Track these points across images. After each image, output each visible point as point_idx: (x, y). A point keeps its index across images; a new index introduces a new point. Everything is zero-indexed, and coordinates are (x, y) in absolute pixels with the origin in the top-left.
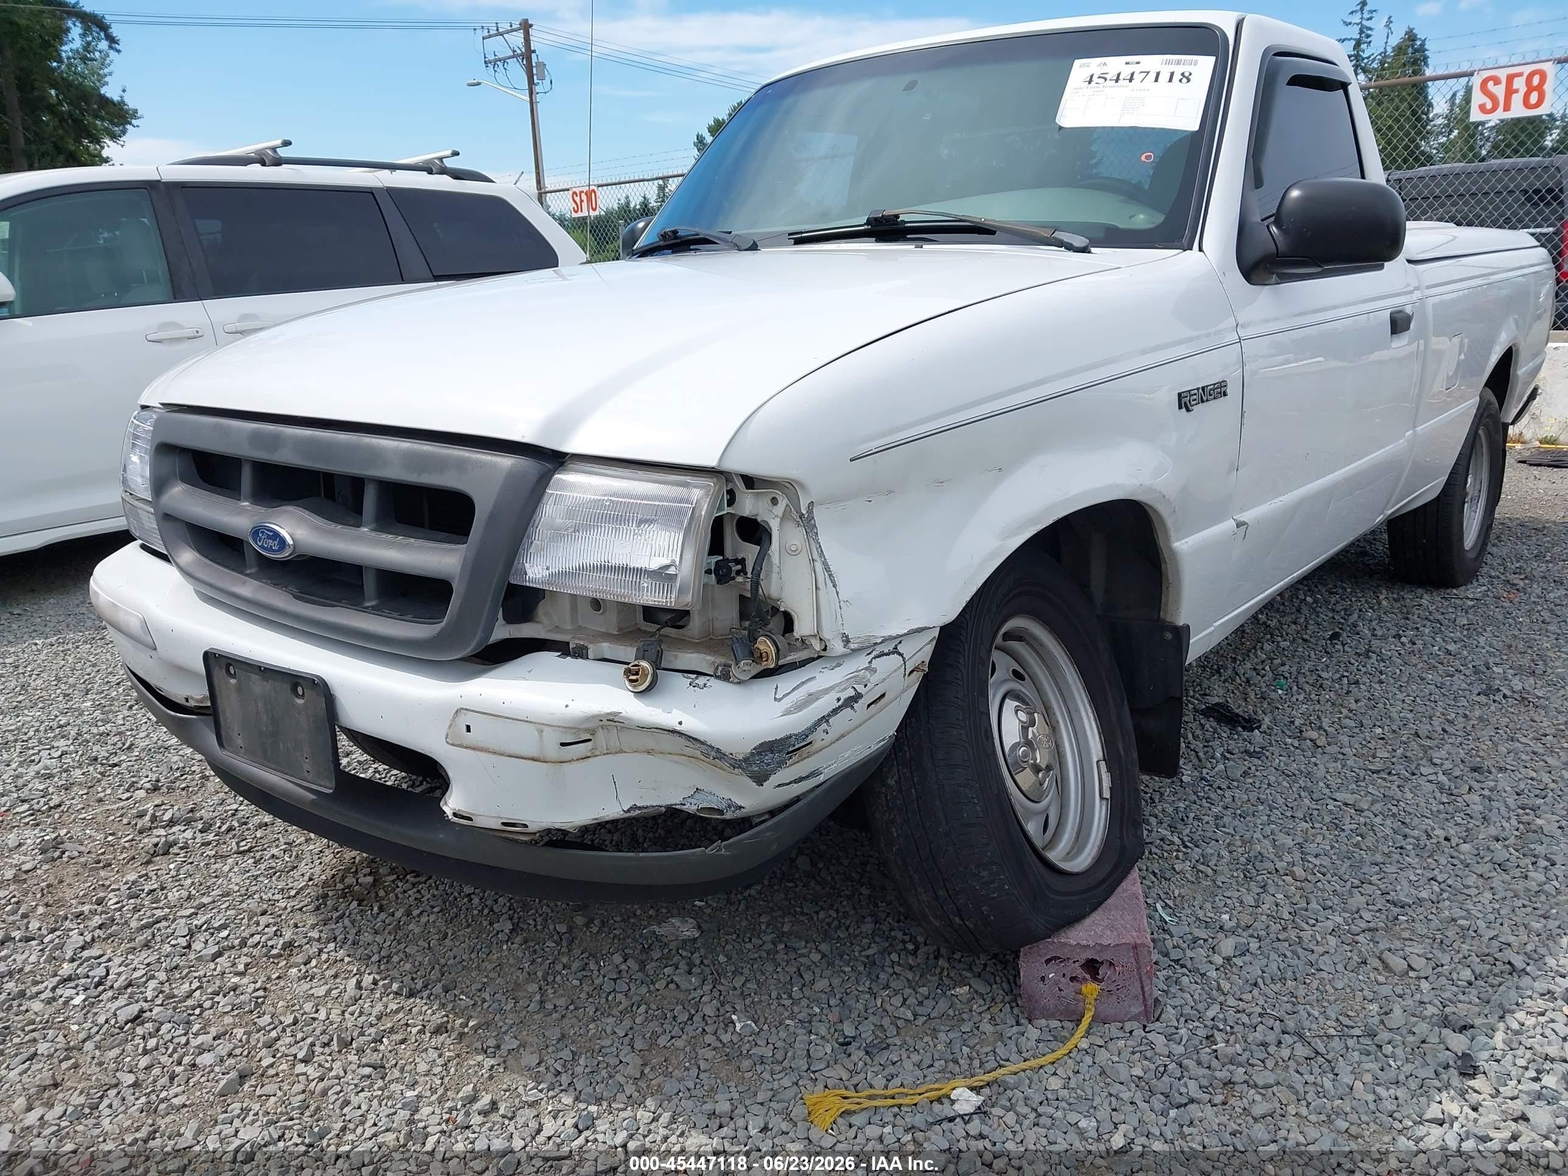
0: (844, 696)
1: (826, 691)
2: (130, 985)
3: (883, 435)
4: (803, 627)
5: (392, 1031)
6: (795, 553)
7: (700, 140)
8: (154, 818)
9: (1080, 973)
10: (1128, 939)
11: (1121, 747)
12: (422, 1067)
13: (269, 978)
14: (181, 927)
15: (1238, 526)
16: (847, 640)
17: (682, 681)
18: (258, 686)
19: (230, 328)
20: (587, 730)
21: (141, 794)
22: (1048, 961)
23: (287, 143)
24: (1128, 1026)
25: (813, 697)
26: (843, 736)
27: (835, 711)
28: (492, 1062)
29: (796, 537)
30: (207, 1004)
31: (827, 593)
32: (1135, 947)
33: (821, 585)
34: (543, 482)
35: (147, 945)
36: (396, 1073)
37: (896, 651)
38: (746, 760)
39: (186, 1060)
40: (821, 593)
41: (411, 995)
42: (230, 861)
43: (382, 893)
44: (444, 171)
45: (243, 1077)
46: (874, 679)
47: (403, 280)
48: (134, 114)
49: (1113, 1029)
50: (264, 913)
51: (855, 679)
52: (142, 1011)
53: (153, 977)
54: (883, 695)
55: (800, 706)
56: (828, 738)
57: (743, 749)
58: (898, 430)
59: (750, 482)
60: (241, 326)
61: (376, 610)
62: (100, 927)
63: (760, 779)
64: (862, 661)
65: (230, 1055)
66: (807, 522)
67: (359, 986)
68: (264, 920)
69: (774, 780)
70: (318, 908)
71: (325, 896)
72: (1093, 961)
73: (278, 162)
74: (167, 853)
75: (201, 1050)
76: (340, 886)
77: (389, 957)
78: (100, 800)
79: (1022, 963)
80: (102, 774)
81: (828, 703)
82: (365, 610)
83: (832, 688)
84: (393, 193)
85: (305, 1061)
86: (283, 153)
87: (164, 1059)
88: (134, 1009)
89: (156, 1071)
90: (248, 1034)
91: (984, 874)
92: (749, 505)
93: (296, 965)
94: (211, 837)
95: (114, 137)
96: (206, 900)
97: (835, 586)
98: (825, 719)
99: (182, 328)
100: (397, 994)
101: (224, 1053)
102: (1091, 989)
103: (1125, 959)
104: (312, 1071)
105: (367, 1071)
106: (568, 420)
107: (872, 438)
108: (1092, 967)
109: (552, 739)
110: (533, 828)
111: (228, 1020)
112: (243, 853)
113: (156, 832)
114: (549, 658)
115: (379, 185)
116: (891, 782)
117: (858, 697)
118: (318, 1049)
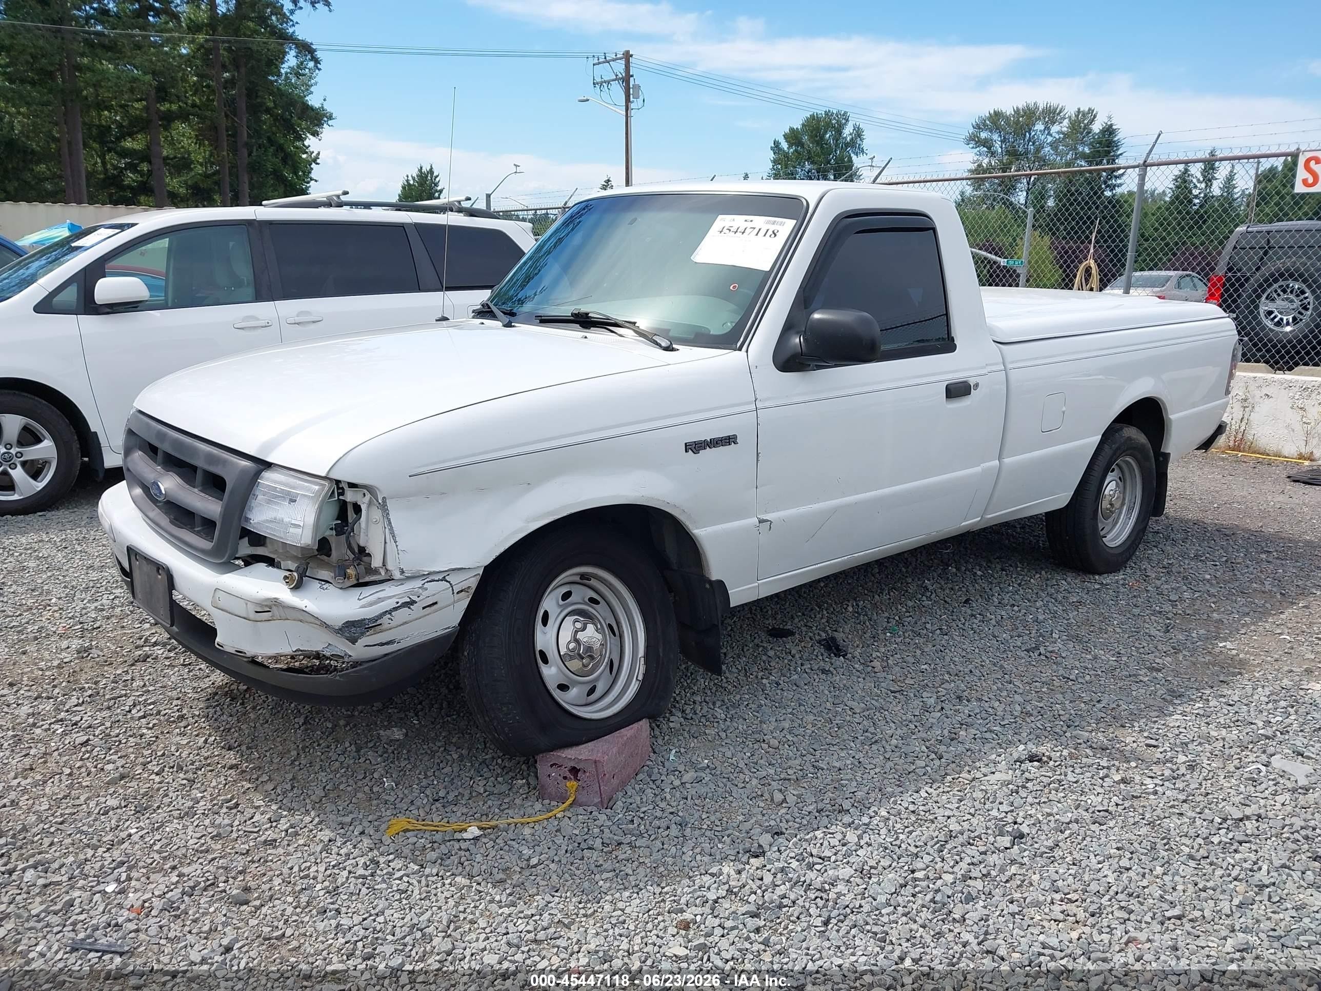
0: (401, 601)
1: (390, 597)
2: (90, 727)
3: (435, 463)
4: (376, 562)
5: (209, 765)
6: (376, 522)
7: (777, 144)
8: (146, 640)
9: (568, 774)
10: (594, 757)
11: (661, 650)
12: (214, 784)
13: (162, 733)
14: (130, 702)
15: (760, 522)
16: (402, 572)
17: (317, 584)
18: (146, 568)
19: (291, 320)
20: (266, 606)
21: (147, 625)
22: (552, 766)
23: (346, 193)
24: (590, 809)
25: (381, 600)
26: (406, 623)
27: (395, 609)
28: (250, 786)
29: (377, 514)
30: (124, 741)
31: (391, 546)
32: (595, 762)
33: (388, 541)
34: (257, 475)
35: (109, 708)
36: (199, 785)
37: (444, 579)
38: (340, 629)
39: (99, 766)
40: (388, 545)
41: (230, 749)
42: (176, 669)
43: (247, 696)
44: (460, 210)
45: (122, 777)
46: (425, 593)
47: (419, 290)
48: (330, 117)
49: (580, 810)
50: (178, 699)
51: (412, 592)
52: (88, 740)
53: (104, 724)
54: (436, 603)
55: (371, 604)
56: (393, 624)
57: (339, 624)
58: (444, 461)
59: (352, 485)
60: (298, 320)
61: (198, 533)
62: (90, 696)
63: (354, 641)
64: (418, 583)
65: (122, 767)
66: (384, 507)
67: (206, 741)
68: (175, 702)
69: (361, 642)
70: (208, 699)
71: (216, 694)
72: (574, 768)
73: (340, 205)
74: (145, 661)
75: (109, 762)
76: (227, 689)
77: (230, 729)
78: (123, 627)
79: (538, 765)
80: (132, 612)
81: (390, 604)
82: (194, 532)
83: (394, 596)
84: (418, 227)
85: (157, 774)
86: (344, 198)
87: (88, 764)
88: (85, 738)
89: (83, 770)
90: (136, 758)
91: (504, 709)
92: (350, 496)
93: (180, 728)
94: (172, 654)
95: (315, 134)
96: (151, 688)
97: (396, 542)
98: (389, 612)
99: (258, 319)
100: (223, 748)
101: (120, 765)
102: (572, 784)
103: (591, 769)
104: (157, 779)
105: (185, 782)
106: (271, 445)
107: (427, 465)
108: (575, 771)
109: (252, 608)
110: (248, 655)
111: (131, 750)
112: (185, 665)
113: (145, 649)
114: (262, 566)
115: (409, 221)
116: (466, 654)
117: (413, 602)
118: (166, 769)
